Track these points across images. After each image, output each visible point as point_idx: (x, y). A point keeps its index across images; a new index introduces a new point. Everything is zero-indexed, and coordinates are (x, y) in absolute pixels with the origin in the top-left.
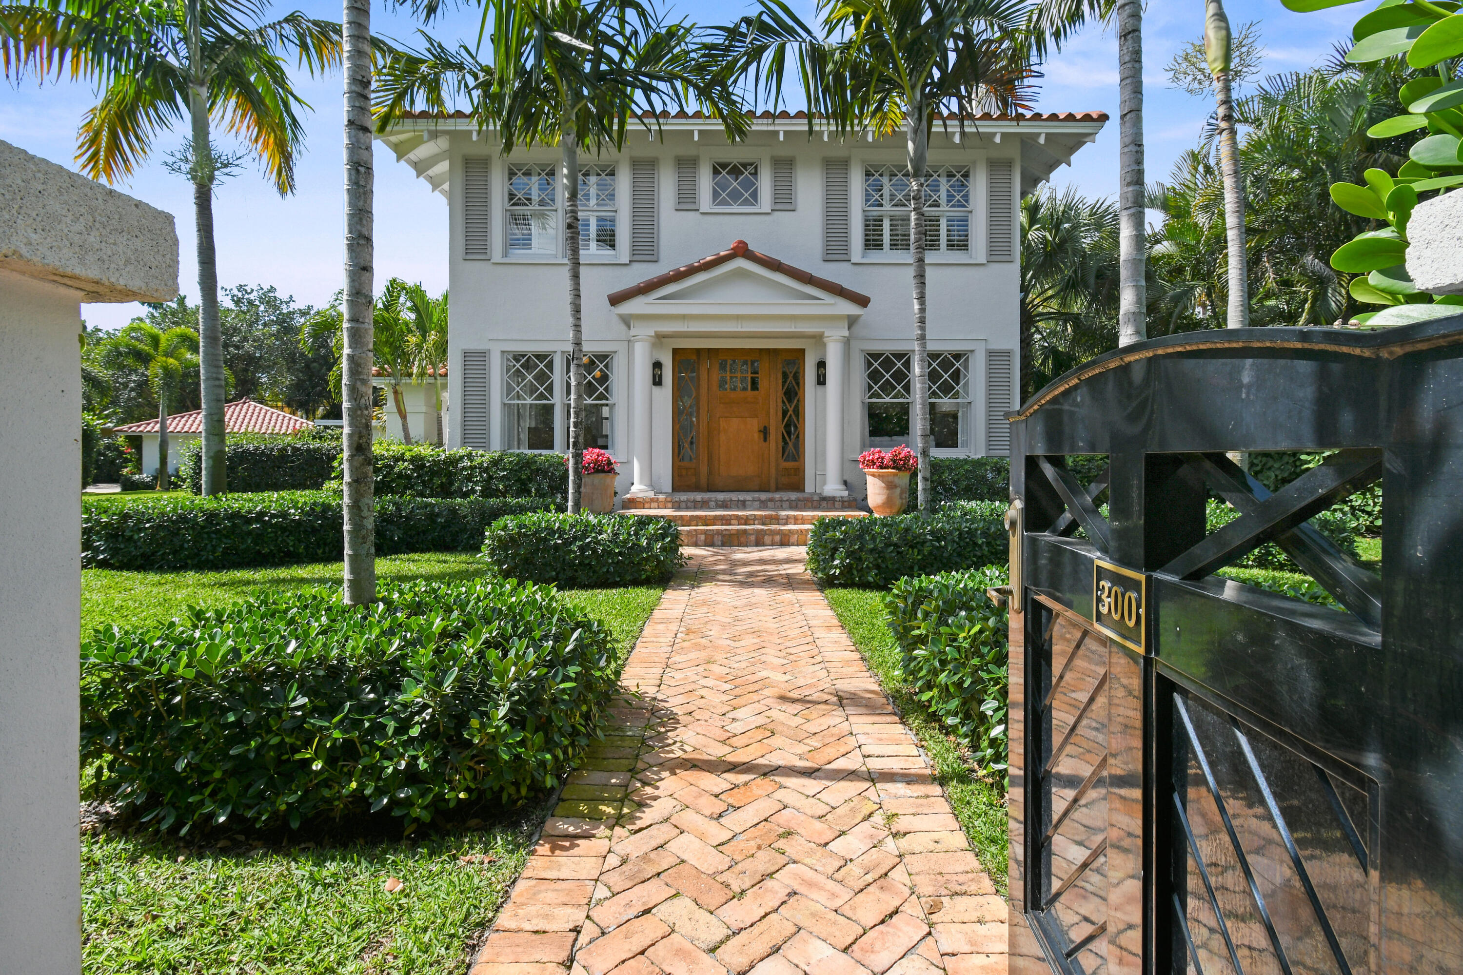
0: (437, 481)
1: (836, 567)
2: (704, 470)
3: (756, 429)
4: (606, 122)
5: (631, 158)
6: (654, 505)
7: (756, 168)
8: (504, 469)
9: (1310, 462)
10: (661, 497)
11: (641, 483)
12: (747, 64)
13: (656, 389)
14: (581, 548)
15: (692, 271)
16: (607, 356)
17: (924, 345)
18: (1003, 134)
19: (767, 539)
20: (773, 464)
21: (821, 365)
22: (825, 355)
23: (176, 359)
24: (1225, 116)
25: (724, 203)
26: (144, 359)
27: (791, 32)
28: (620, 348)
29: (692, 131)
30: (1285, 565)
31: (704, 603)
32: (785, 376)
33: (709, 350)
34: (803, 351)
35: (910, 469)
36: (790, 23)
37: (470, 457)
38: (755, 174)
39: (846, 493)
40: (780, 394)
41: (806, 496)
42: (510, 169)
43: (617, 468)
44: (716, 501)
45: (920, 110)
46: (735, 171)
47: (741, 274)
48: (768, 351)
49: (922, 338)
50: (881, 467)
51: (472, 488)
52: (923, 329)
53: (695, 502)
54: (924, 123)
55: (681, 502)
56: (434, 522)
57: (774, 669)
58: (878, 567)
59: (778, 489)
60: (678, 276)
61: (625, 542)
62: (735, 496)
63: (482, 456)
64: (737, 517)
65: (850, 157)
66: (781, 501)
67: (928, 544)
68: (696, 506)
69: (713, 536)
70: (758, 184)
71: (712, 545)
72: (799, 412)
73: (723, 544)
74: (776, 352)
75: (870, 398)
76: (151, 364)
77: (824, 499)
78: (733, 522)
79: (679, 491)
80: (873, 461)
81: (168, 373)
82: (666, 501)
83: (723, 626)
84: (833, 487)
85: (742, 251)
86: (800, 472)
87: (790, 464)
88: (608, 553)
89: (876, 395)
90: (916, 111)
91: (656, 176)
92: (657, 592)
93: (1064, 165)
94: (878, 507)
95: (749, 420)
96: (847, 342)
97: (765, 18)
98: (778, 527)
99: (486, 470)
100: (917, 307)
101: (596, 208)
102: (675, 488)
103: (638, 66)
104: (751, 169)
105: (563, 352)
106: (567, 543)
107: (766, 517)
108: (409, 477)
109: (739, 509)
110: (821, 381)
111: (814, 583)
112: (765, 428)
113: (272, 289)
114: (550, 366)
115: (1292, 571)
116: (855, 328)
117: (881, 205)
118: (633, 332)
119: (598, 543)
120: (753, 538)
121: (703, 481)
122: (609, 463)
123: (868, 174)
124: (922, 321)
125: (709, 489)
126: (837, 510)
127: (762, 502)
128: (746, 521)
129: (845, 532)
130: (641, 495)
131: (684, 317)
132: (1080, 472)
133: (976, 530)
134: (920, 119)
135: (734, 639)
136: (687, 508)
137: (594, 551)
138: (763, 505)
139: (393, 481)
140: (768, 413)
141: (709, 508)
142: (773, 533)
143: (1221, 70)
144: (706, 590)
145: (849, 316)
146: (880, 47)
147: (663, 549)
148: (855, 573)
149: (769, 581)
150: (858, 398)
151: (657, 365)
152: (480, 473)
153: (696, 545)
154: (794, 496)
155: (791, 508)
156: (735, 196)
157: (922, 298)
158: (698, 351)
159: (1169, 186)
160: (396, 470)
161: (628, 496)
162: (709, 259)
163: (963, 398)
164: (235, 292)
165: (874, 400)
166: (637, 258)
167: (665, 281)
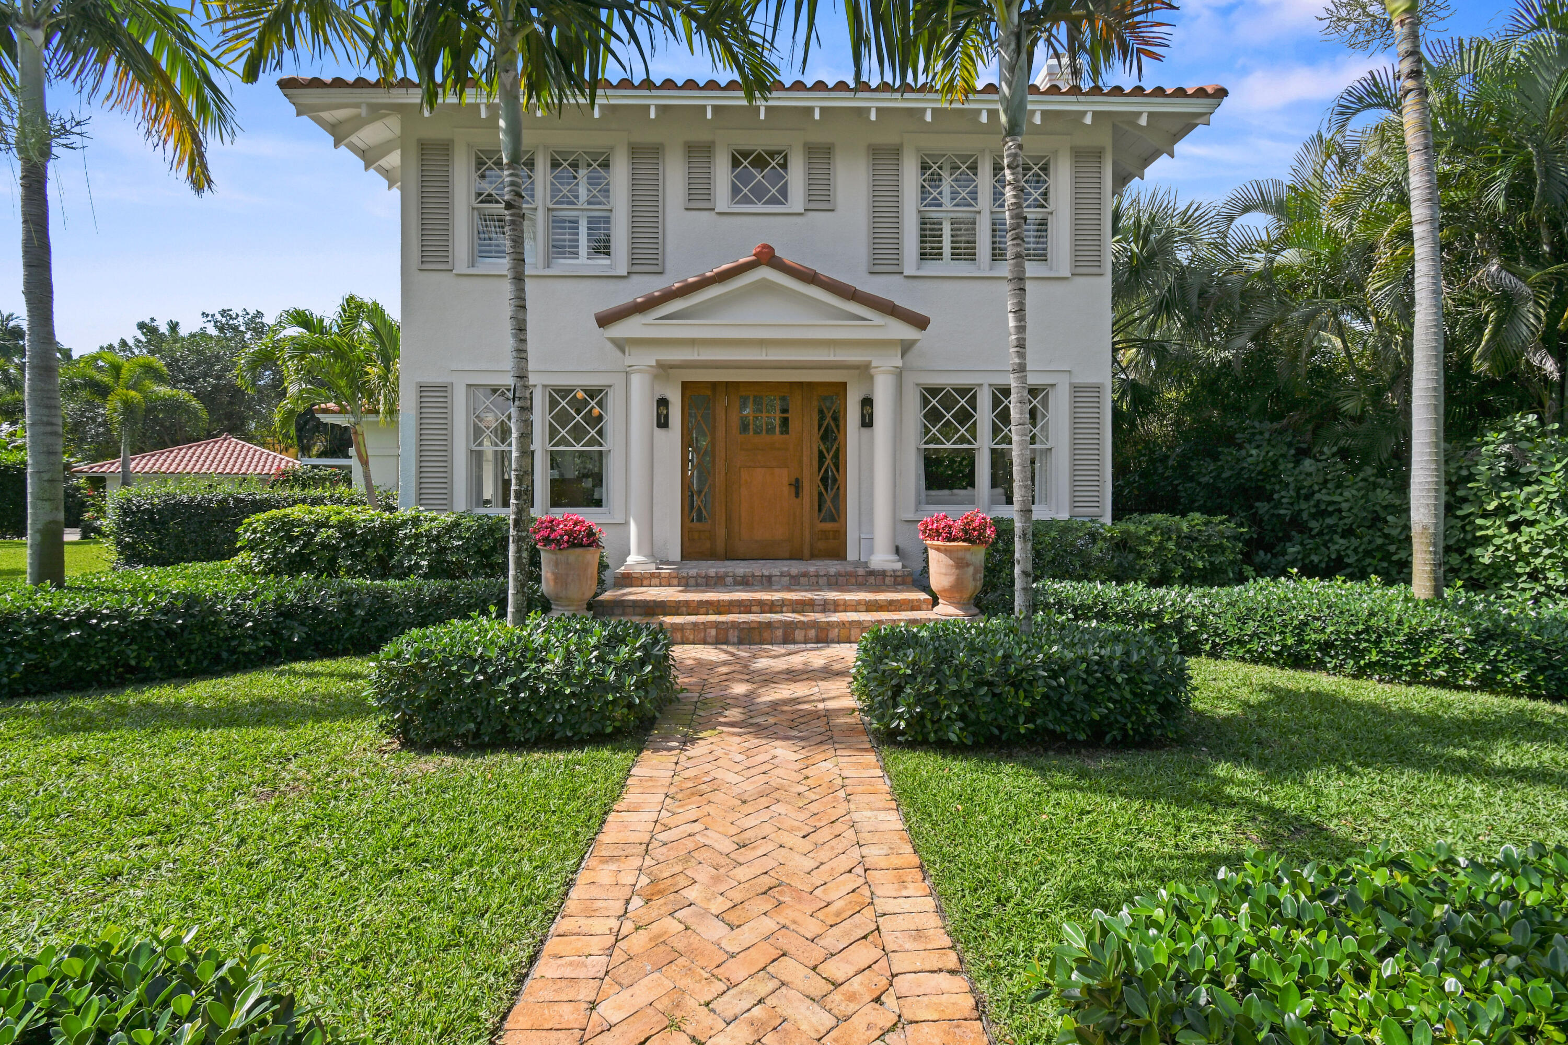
0: (371, 553)
1: (900, 716)
2: (721, 532)
3: (785, 481)
4: (574, 69)
5: (629, 144)
6: (656, 582)
7: (785, 157)
8: (460, 538)
9: (1487, 528)
10: (665, 571)
11: (639, 553)
13: (660, 431)
14: (514, 687)
15: (704, 283)
16: (601, 391)
17: (1023, 379)
18: (1095, 114)
19: (799, 634)
20: (807, 526)
21: (867, 402)
22: (872, 390)
23: (140, 391)
24: (1412, 71)
25: (746, 200)
26: (103, 391)
28: (617, 381)
29: (705, 107)
30: (1521, 687)
32: (822, 418)
33: (728, 383)
34: (844, 385)
35: (986, 542)
37: (416, 521)
38: (784, 166)
39: (899, 566)
40: (816, 436)
41: (848, 569)
42: (478, 158)
44: (734, 576)
46: (760, 162)
47: (766, 287)
48: (801, 384)
49: (1021, 369)
50: (949, 540)
51: (416, 563)
52: (1021, 355)
53: (707, 577)
54: (1024, 56)
55: (688, 578)
56: (351, 613)
58: (962, 717)
59: (813, 556)
60: (687, 290)
61: (583, 675)
62: (758, 568)
63: (433, 520)
64: (760, 603)
65: (902, 145)
66: (817, 576)
67: (1040, 683)
68: (708, 583)
69: (727, 630)
70: (788, 177)
72: (839, 461)
73: (740, 642)
74: (810, 385)
75: (926, 443)
76: (110, 398)
77: (872, 573)
78: (754, 609)
79: (690, 559)
80: (937, 530)
81: (129, 408)
82: (671, 577)
84: (882, 557)
85: (766, 257)
86: (840, 536)
87: (829, 526)
88: (555, 693)
89: (934, 440)
90: (1013, 38)
91: (661, 165)
92: (626, 760)
93: (1165, 155)
94: (945, 591)
95: (777, 470)
96: (899, 374)
98: (813, 616)
99: (437, 538)
101: (586, 206)
102: (686, 555)
104: (779, 159)
105: (545, 386)
107: (798, 602)
108: (335, 548)
109: (762, 589)
110: (867, 422)
111: (866, 732)
112: (797, 480)
113: (259, 314)
115: (1533, 697)
116: (910, 355)
117: (940, 205)
118: (629, 360)
119: (540, 678)
120: (779, 633)
121: (720, 546)
122: (590, 533)
123: (924, 167)
124: (1021, 344)
125: (726, 557)
126: (888, 588)
127: (791, 578)
128: (772, 607)
130: (638, 570)
131: (692, 343)
132: (1196, 539)
133: (1111, 658)
134: (1018, 51)
136: (697, 588)
137: (534, 690)
138: (794, 582)
139: (313, 553)
140: (801, 462)
141: (724, 587)
142: (806, 625)
143: (1406, 11)
144: (703, 750)
145: (902, 341)
147: (641, 685)
148: (929, 725)
149: (799, 725)
150: (913, 442)
151: (663, 403)
152: (428, 542)
154: (833, 567)
155: (830, 587)
156: (759, 194)
157: (1020, 311)
158: (714, 385)
159: (1289, 183)
160: (318, 539)
161: (622, 569)
162: (725, 268)
163: (1042, 442)
164: (219, 317)
165: (932, 446)
166: (636, 269)
167: (669, 296)
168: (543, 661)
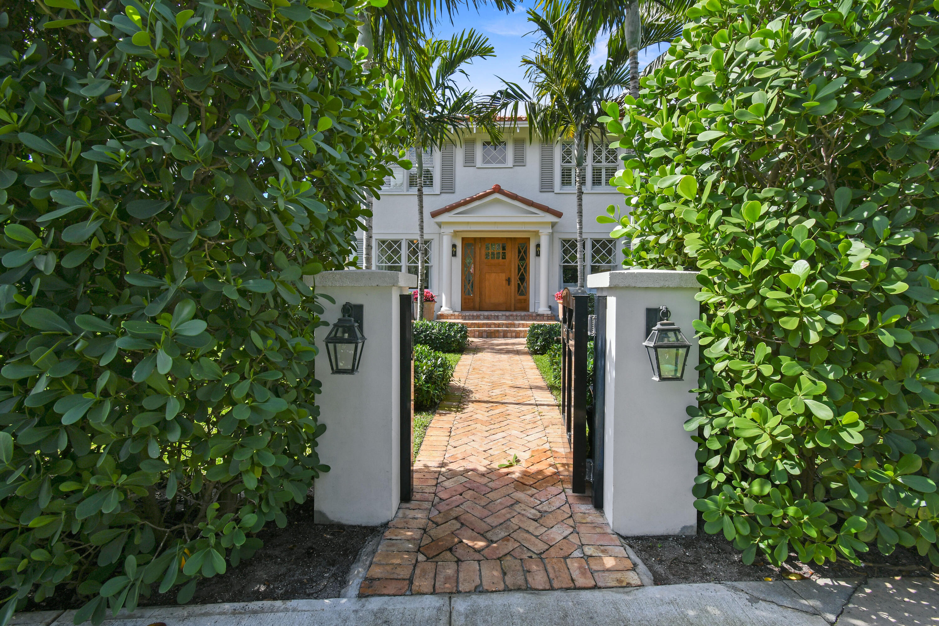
1: (538, 346)
2: (477, 299)
3: (504, 278)
6: (453, 317)
7: (505, 144)
10: (456, 313)
11: (446, 306)
12: (501, 109)
13: (453, 258)
15: (472, 200)
16: (428, 242)
19: (509, 335)
20: (513, 297)
21: (538, 246)
22: (540, 241)
25: (488, 162)
27: (522, 98)
28: (436, 238)
31: (480, 360)
32: (519, 252)
33: (481, 239)
34: (529, 239)
36: (520, 93)
38: (505, 148)
39: (548, 312)
40: (517, 260)
41: (529, 313)
43: (436, 299)
44: (484, 316)
45: (580, 135)
46: (495, 146)
47: (497, 201)
48: (511, 239)
53: (473, 316)
55: (466, 316)
57: (508, 380)
59: (515, 310)
60: (466, 203)
61: (445, 333)
62: (493, 313)
64: (494, 324)
66: (517, 316)
68: (473, 318)
69: (482, 333)
70: (506, 152)
71: (482, 337)
72: (526, 270)
73: (487, 337)
74: (515, 239)
75: (564, 263)
77: (539, 315)
78: (492, 326)
79: (465, 310)
82: (459, 316)
83: (488, 367)
84: (543, 309)
85: (498, 190)
86: (527, 302)
87: (522, 297)
88: (437, 338)
89: (567, 261)
91: (454, 149)
92: (459, 356)
95: (500, 274)
96: (551, 235)
97: (509, 91)
98: (514, 329)
100: (578, 226)
102: (463, 309)
103: (449, 113)
104: (503, 145)
105: (407, 240)
106: (419, 334)
107: (509, 324)
109: (495, 320)
110: (538, 254)
111: (528, 352)
112: (509, 279)
114: (400, 246)
116: (555, 228)
117: (571, 162)
118: (442, 230)
119: (432, 334)
120: (502, 334)
121: (477, 306)
122: (432, 297)
123: (564, 147)
125: (480, 310)
126: (545, 321)
127: (506, 316)
128: (499, 325)
129: (542, 330)
130: (446, 312)
131: (468, 223)
134: (580, 140)
135: (493, 371)
136: (469, 319)
137: (431, 337)
138: (507, 318)
140: (511, 271)
141: (480, 319)
142: (512, 332)
144: (480, 355)
145: (552, 222)
146: (562, 106)
147: (461, 337)
149: (508, 352)
150: (558, 262)
151: (454, 246)
153: (474, 337)
154: (523, 313)
155: (522, 320)
156: (494, 160)
157: (581, 223)
158: (475, 239)
161: (439, 313)
162: (481, 194)
163: (613, 263)
165: (566, 264)
166: (444, 191)
167: (459, 205)
168: (433, 329)
